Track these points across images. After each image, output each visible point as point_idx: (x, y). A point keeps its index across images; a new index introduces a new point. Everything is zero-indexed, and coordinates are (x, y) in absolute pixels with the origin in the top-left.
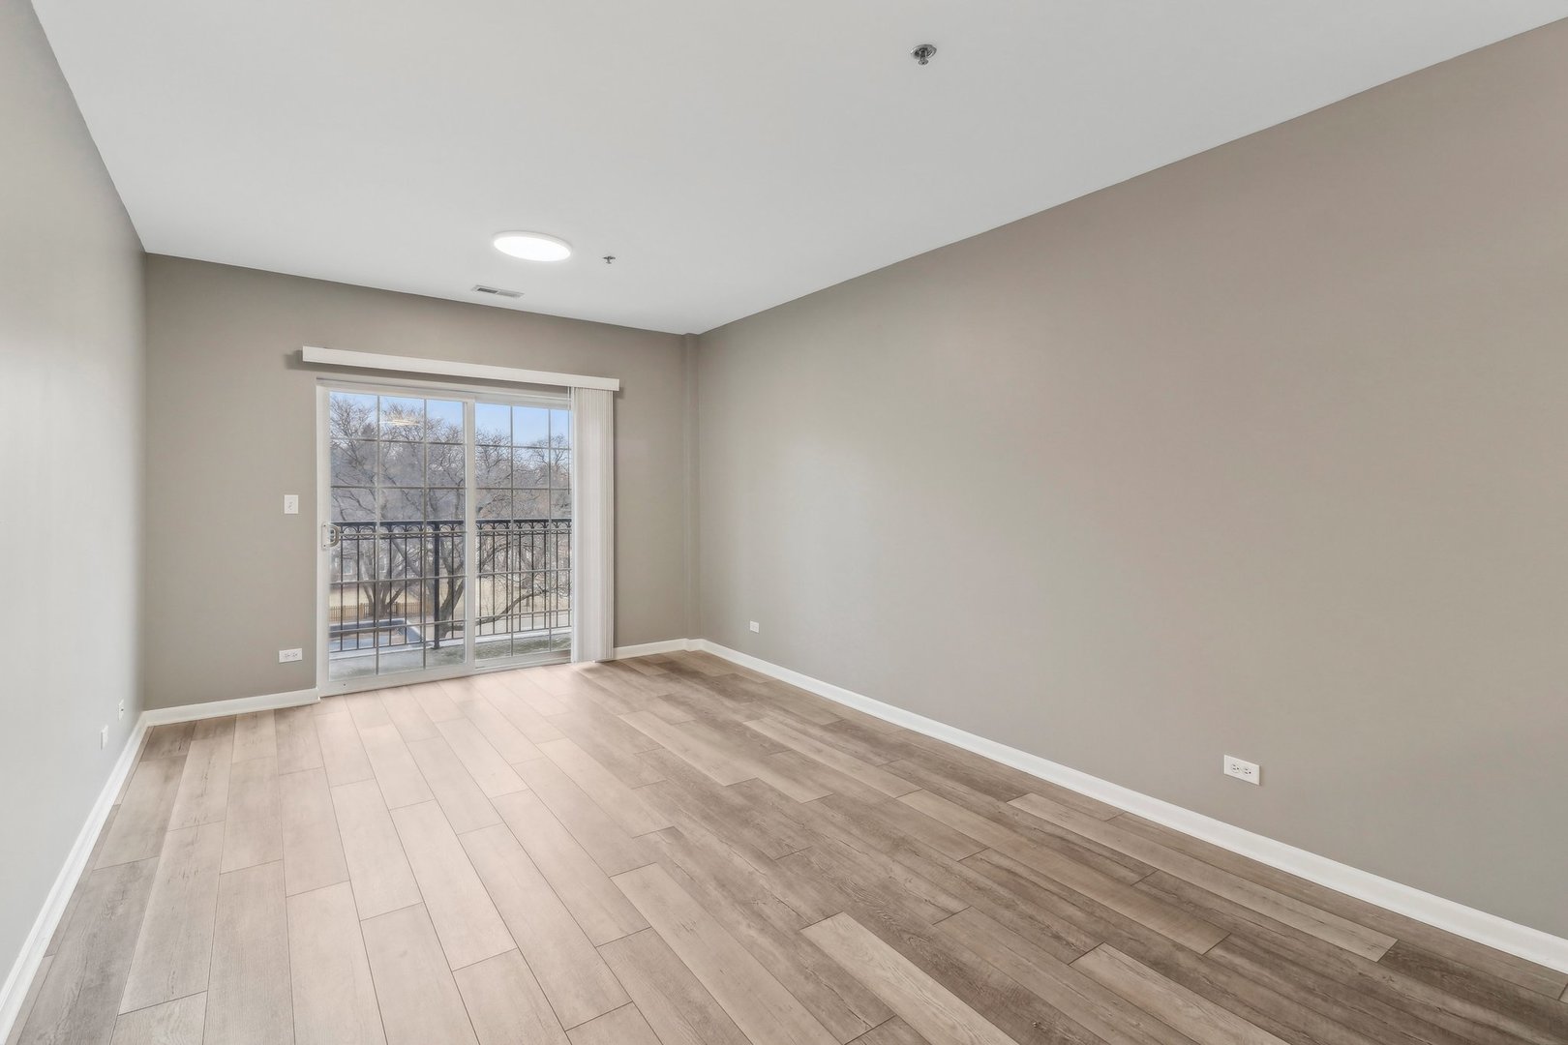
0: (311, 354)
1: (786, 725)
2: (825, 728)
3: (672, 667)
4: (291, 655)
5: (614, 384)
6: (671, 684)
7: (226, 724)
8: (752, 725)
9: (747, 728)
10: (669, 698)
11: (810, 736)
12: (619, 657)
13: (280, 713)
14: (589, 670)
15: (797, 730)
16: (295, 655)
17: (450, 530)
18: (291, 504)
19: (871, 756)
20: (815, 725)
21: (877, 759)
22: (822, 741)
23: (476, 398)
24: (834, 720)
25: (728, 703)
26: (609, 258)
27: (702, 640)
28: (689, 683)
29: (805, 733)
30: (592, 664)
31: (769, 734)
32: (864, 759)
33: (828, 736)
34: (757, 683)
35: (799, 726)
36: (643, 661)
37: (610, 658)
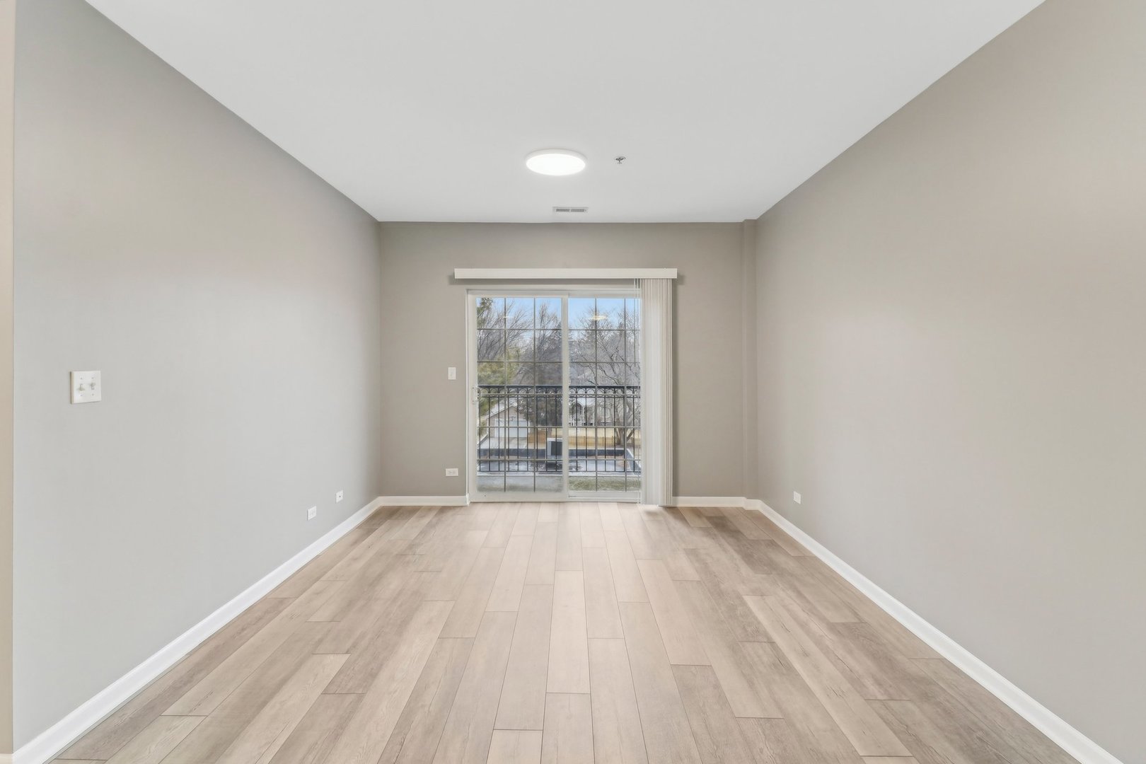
0: (460, 273)
1: (788, 610)
2: (832, 627)
3: (719, 523)
4: (452, 472)
5: (672, 273)
6: (705, 539)
7: (412, 511)
8: (750, 601)
9: (744, 604)
10: (693, 553)
11: (808, 632)
12: (680, 505)
13: (443, 510)
14: (650, 513)
15: (796, 619)
16: (454, 472)
17: (584, 393)
18: (452, 373)
19: (869, 683)
20: (822, 619)
21: (873, 689)
22: (818, 642)
23: (569, 295)
24: (851, 619)
25: (745, 570)
26: (619, 159)
27: (760, 501)
28: (723, 541)
29: (803, 625)
30: (654, 508)
31: (761, 617)
32: (855, 681)
33: (829, 639)
34: (788, 555)
35: (803, 616)
36: (697, 512)
37: (672, 505)
